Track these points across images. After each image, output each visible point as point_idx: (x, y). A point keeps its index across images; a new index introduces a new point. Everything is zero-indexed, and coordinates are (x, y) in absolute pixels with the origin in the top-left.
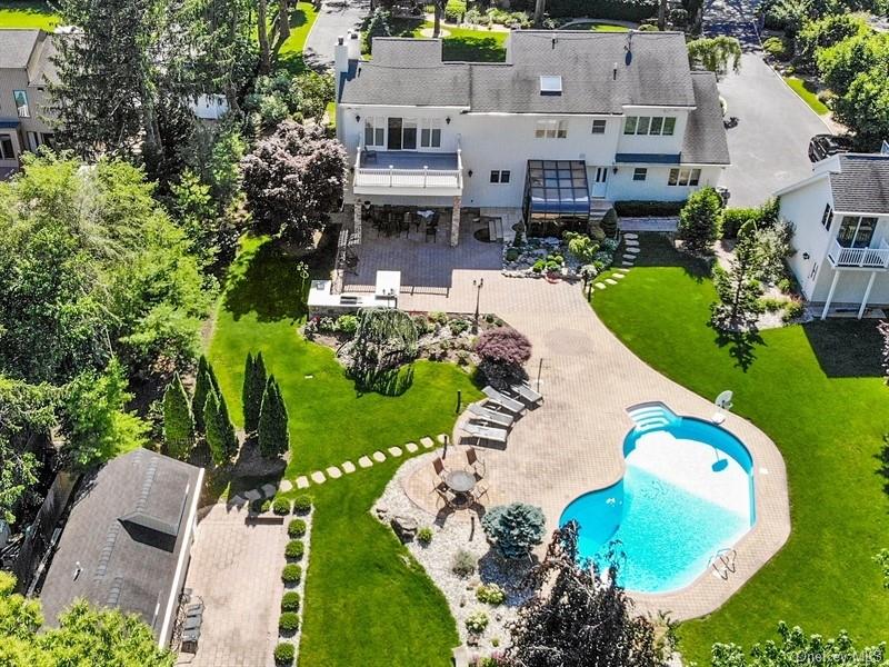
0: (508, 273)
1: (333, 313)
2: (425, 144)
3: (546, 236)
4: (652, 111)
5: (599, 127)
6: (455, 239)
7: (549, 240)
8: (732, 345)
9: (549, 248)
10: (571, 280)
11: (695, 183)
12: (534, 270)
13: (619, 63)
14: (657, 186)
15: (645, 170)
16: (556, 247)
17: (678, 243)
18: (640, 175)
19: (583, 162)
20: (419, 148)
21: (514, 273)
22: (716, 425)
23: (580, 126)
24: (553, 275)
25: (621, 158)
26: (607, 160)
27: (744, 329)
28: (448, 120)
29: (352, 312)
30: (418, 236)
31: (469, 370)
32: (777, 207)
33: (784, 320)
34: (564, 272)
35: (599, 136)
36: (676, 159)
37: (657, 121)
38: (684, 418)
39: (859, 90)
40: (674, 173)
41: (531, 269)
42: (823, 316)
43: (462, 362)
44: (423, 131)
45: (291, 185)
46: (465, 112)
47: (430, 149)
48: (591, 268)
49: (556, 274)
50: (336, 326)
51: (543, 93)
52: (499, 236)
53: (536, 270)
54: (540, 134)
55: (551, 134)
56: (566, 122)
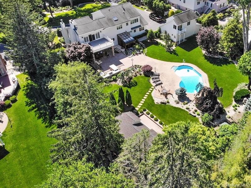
0: (129, 57)
1: (110, 77)
2: (97, 38)
3: (129, 48)
4: (134, 19)
5: (127, 24)
6: (114, 55)
7: (131, 48)
8: (173, 53)
9: (131, 50)
10: (140, 54)
11: (143, 29)
13: (124, 11)
14: (138, 32)
15: (135, 30)
16: (133, 49)
17: (149, 41)
18: (135, 31)
19: (126, 32)
20: (96, 39)
21: (130, 56)
22: (183, 65)
23: (124, 25)
24: (137, 54)
25: (132, 29)
26: (130, 30)
27: (172, 50)
28: (101, 32)
29: (113, 76)
30: (105, 57)
31: (143, 75)
32: (160, 29)
33: (175, 46)
34: (138, 52)
35: (127, 26)
36: (140, 26)
37: (135, 20)
38: (179, 66)
39: (155, 4)
40: (140, 29)
41: (132, 55)
42: (180, 43)
43: (140, 75)
44: (96, 35)
45: (84, 55)
46: (104, 29)
47: (98, 39)
48: (141, 50)
50: (112, 80)
51: (115, 21)
52: (120, 51)
53: (134, 54)
54: (118, 29)
55: (120, 28)
56: (121, 25)
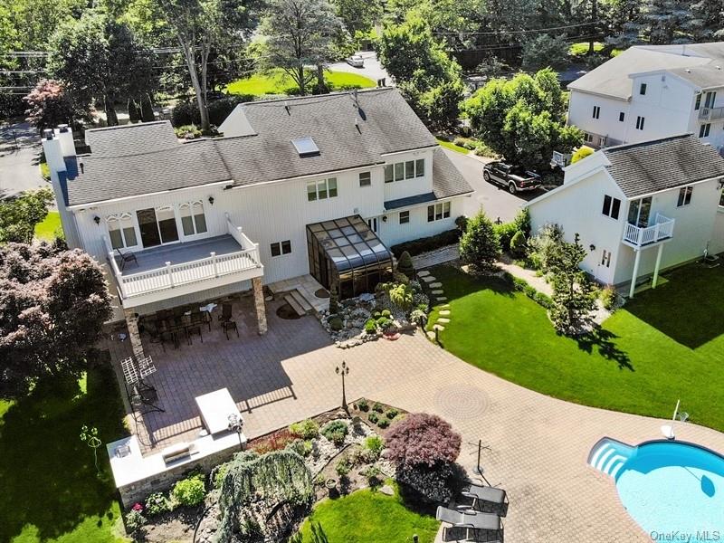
0: (344, 344)
1: (162, 484)
2: (188, 231)
3: (358, 294)
4: (405, 158)
5: (365, 179)
6: (263, 326)
7: (365, 297)
8: (595, 347)
9: (366, 305)
10: (409, 331)
11: (447, 215)
12: (368, 332)
13: (357, 120)
14: (420, 225)
15: (407, 213)
16: (374, 303)
17: (465, 268)
18: (404, 218)
19: (357, 216)
20: (183, 238)
21: (350, 342)
22: (671, 441)
23: (348, 182)
24: (389, 332)
25: (389, 205)
26: (379, 210)
27: (589, 328)
28: (211, 200)
31: (390, 489)
32: (528, 217)
33: (608, 308)
34: (397, 324)
35: (366, 188)
36: (432, 196)
37: (410, 165)
40: (431, 209)
41: (364, 333)
42: (631, 295)
43: (375, 482)
44: (183, 219)
46: (229, 187)
47: (196, 236)
48: (418, 313)
49: (391, 329)
50: (172, 503)
51: (302, 156)
52: (308, 308)
53: (371, 332)
54: (312, 196)
55: (323, 195)
56: (333, 181)
